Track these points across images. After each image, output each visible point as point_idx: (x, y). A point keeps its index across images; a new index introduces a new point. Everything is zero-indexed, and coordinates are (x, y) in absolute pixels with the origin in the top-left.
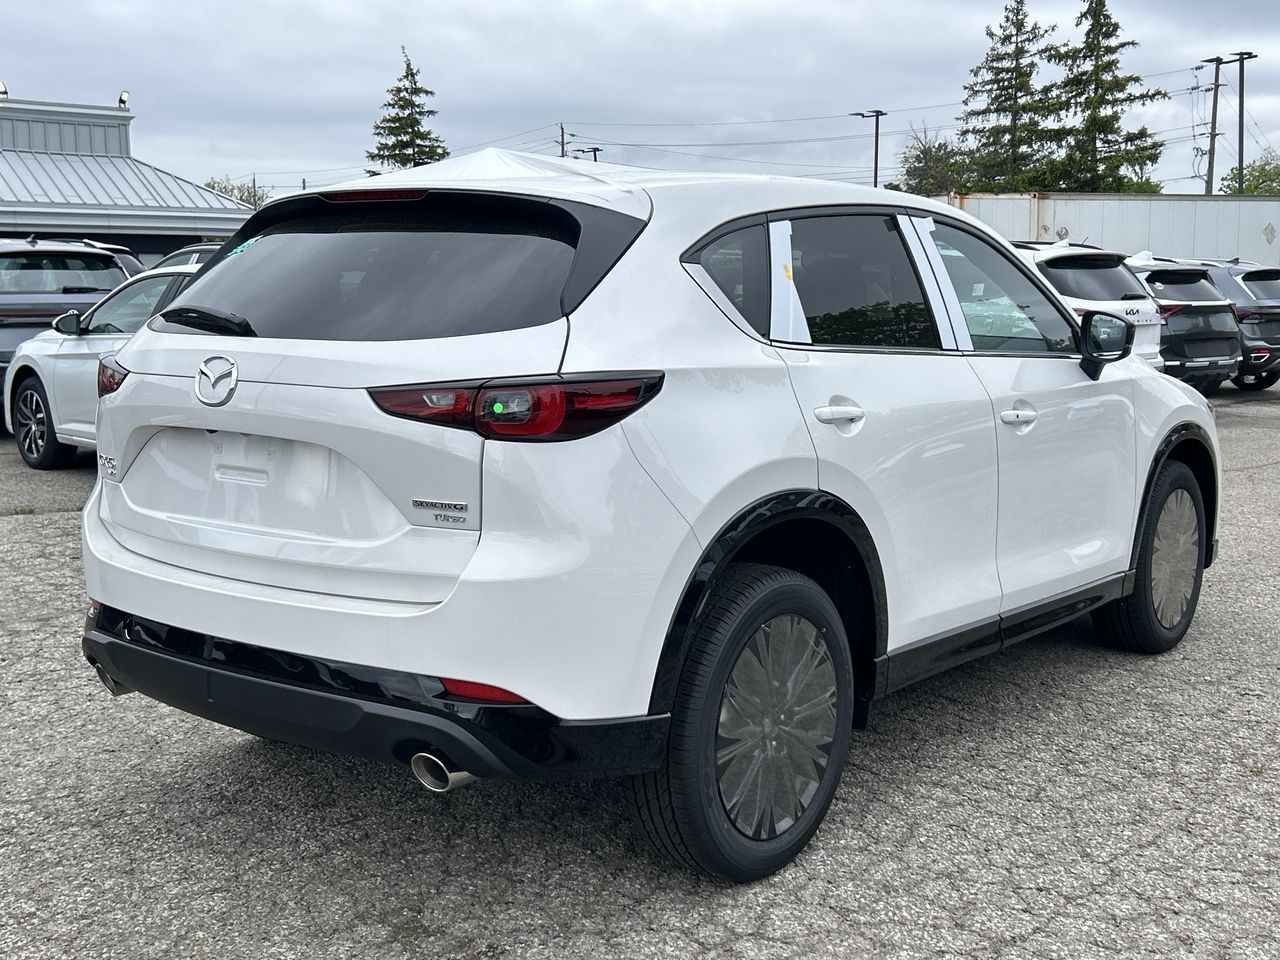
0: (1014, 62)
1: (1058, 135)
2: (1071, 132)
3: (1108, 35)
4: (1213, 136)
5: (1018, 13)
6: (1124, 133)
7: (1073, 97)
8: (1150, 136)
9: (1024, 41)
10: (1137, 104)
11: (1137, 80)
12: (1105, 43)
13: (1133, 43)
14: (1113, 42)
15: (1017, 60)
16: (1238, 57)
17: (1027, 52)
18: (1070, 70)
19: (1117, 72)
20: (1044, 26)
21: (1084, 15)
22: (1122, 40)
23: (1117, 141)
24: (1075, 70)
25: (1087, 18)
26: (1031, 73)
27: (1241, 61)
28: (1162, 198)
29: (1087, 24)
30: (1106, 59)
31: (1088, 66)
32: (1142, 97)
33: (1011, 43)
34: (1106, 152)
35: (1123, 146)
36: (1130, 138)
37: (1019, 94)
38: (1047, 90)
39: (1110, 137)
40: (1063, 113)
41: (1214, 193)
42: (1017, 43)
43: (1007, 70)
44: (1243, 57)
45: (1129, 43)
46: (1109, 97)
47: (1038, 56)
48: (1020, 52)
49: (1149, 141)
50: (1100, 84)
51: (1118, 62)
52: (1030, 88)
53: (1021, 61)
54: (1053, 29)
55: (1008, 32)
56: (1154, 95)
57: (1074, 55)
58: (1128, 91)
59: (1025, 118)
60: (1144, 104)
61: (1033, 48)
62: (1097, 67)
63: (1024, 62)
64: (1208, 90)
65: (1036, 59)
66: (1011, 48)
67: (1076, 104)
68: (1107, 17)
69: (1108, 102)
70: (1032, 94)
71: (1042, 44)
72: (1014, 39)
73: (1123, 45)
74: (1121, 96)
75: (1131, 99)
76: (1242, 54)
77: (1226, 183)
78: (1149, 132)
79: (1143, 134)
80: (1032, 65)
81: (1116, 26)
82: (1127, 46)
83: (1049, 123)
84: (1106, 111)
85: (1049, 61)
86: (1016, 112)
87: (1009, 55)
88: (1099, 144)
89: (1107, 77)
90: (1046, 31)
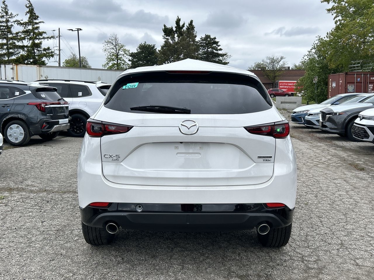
0: (6, 24)
1: (22, 47)
2: (27, 46)
3: (35, 19)
4: (60, 50)
5: (6, 9)
6: (43, 48)
7: (26, 36)
8: (51, 50)
9: (8, 18)
10: (46, 40)
11: (45, 33)
12: (35, 21)
13: (43, 22)
14: (37, 21)
15: (7, 24)
16: (77, 30)
17: (10, 21)
18: (25, 28)
19: (39, 30)
20: (14, 14)
21: (28, 12)
22: (39, 21)
23: (41, 50)
24: (26, 28)
25: (29, 13)
26: (11, 28)
27: (78, 30)
28: (46, 67)
29: (28, 15)
30: (36, 26)
31: (30, 27)
32: (47, 38)
33: (4, 18)
34: (38, 53)
35: (43, 52)
36: (45, 50)
37: (8, 34)
38: (17, 33)
39: (38, 49)
40: (24, 41)
41: (61, 66)
42: (6, 18)
43: (4, 26)
44: (79, 30)
45: (42, 22)
46: (38, 37)
47: (13, 23)
48: (7, 21)
49: (50, 51)
50: (34, 33)
51: (39, 27)
52: (12, 32)
53: (8, 24)
54: (17, 15)
55: (3, 14)
56: (51, 38)
57: (25, 24)
58: (43, 36)
59: (11, 41)
60: (48, 40)
61: (11, 20)
62: (33, 28)
63: (9, 24)
64: (57, 37)
65: (13, 24)
66: (4, 20)
67: (28, 38)
68: (35, 14)
69: (37, 39)
70: (13, 34)
71: (14, 19)
72: (5, 17)
73: (40, 22)
74: (41, 37)
75: (44, 38)
76: (78, 29)
77: (64, 64)
78: (50, 48)
79: (49, 49)
80: (12, 25)
81: (38, 17)
82: (41, 23)
83: (20, 44)
84: (37, 41)
85: (18, 25)
86: (8, 39)
87: (4, 21)
88: (35, 51)
89: (36, 31)
90: (15, 16)
